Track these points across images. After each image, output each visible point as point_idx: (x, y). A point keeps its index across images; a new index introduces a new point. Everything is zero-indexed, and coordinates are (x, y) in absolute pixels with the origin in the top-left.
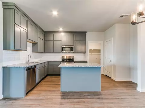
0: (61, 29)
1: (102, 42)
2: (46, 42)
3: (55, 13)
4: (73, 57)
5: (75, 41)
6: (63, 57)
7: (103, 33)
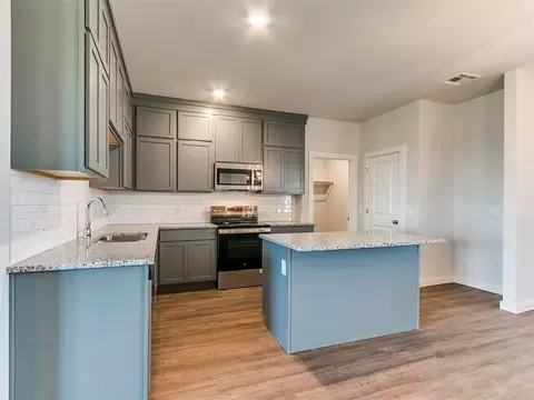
0: (219, 94)
1: (355, 157)
2: (140, 145)
3: (258, 21)
4: (256, 209)
5: (266, 149)
6: (213, 208)
7: (357, 125)
